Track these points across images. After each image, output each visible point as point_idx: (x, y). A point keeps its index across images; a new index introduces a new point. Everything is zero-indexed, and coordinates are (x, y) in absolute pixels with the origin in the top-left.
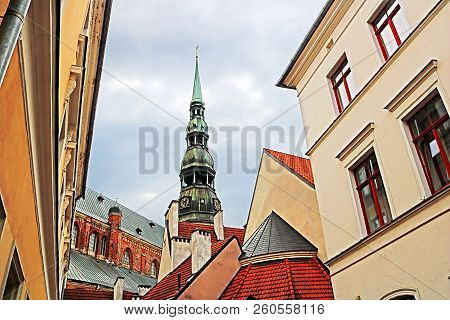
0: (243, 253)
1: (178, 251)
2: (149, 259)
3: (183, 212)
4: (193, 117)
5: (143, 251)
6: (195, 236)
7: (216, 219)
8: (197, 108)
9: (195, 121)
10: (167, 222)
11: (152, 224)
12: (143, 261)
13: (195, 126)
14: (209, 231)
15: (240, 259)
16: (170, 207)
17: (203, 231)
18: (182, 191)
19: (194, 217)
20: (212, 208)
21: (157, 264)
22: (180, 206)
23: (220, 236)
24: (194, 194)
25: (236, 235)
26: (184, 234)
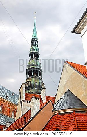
0: (54, 108)
1: (25, 106)
2: (11, 110)
3: (27, 88)
4: (32, 45)
5: (9, 106)
6: (33, 100)
7: (42, 92)
8: (34, 41)
9: (34, 47)
10: (20, 93)
11: (13, 94)
12: (8, 111)
13: (33, 49)
14: (39, 98)
15: (53, 111)
16: (21, 86)
17: (36, 98)
18: (27, 79)
19: (32, 91)
20: (40, 87)
21: (15, 112)
22: (26, 86)
23: (44, 100)
24: (32, 80)
25: (51, 100)
26: (28, 99)
